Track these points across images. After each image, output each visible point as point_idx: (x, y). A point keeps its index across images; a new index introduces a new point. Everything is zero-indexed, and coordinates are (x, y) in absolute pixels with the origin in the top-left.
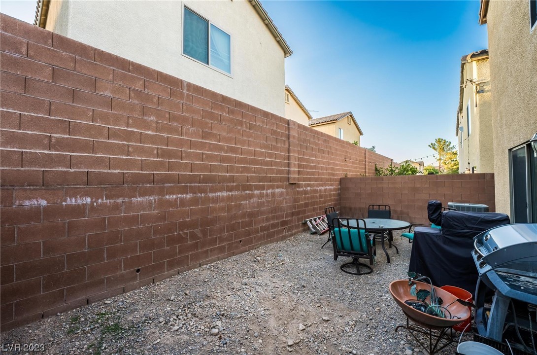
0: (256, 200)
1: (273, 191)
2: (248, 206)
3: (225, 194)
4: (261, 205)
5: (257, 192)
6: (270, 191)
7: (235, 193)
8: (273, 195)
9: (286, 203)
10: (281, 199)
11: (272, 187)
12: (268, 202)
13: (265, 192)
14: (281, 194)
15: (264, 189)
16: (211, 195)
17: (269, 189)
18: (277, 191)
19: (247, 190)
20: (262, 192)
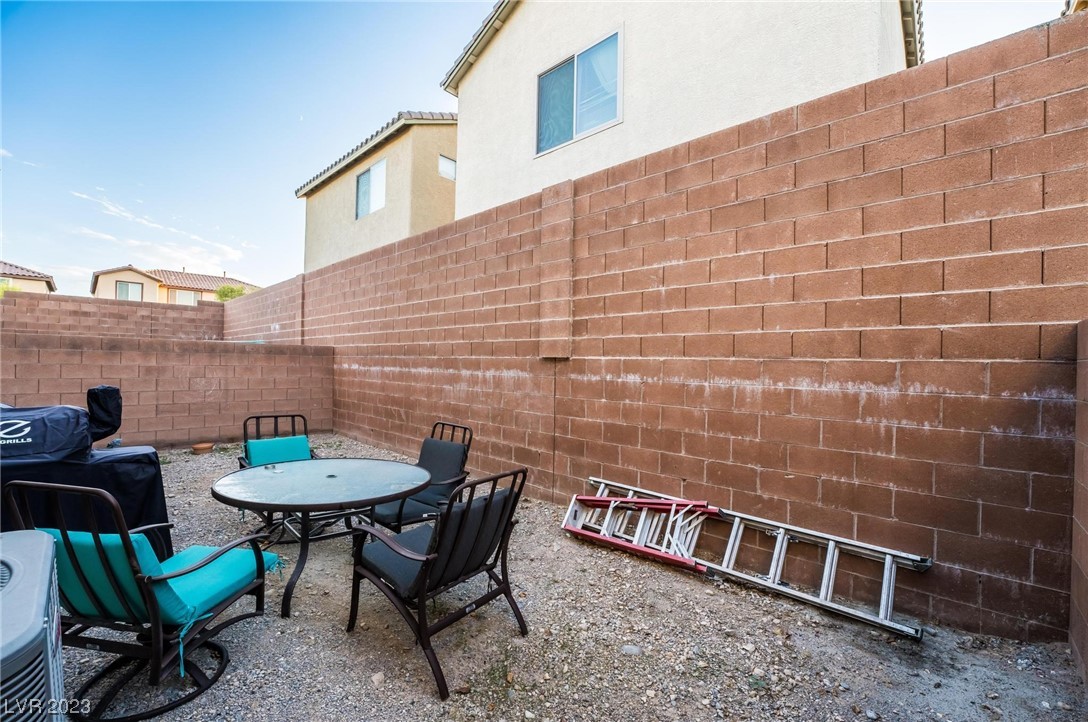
0: (463, 386)
1: (497, 373)
2: (452, 394)
3: (425, 371)
4: (472, 397)
5: (465, 373)
6: (490, 374)
7: (436, 371)
8: (498, 382)
9: (532, 406)
10: (518, 394)
11: (497, 366)
12: (487, 395)
13: (480, 374)
14: (518, 384)
15: (478, 368)
16: (413, 370)
17: (488, 369)
18: (509, 374)
19: (451, 368)
20: (476, 373)
